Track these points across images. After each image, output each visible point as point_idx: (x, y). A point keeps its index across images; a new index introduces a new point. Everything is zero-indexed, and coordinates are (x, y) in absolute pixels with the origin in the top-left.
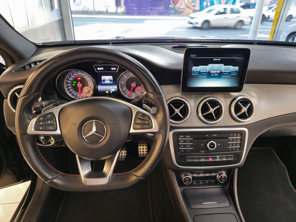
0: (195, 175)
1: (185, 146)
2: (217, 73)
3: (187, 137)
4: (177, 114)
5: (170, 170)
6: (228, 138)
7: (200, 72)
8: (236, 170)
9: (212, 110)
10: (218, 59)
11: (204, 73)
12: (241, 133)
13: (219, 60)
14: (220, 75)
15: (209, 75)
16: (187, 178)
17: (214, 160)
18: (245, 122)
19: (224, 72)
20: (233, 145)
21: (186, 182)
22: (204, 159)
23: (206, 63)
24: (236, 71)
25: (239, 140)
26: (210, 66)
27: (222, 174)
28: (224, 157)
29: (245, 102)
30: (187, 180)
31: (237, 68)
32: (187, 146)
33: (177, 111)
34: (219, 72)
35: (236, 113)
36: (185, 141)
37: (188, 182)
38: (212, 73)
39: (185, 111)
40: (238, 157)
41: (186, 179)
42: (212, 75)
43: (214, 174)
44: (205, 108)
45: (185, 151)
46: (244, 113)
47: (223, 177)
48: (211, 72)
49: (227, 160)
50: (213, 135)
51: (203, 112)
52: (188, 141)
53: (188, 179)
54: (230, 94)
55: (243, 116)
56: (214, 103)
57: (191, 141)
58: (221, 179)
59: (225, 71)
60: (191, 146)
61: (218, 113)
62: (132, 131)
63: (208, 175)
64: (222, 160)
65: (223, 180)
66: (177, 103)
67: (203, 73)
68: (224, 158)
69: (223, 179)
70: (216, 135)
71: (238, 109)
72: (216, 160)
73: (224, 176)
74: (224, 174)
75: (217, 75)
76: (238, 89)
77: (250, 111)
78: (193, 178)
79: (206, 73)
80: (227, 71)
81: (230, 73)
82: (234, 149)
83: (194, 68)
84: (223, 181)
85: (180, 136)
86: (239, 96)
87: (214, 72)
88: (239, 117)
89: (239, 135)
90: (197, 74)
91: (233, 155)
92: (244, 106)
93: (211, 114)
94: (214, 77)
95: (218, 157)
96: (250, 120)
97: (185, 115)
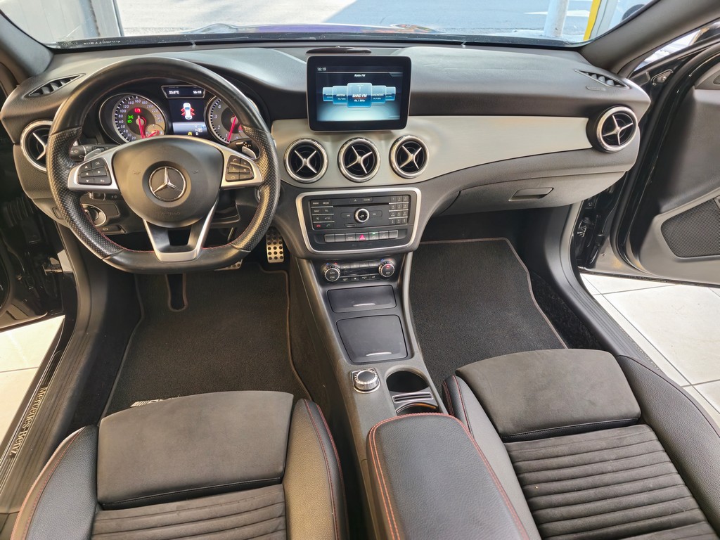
0: (345, 267)
1: (322, 218)
2: (363, 98)
3: (324, 203)
4: (306, 167)
5: (305, 261)
6: (388, 204)
7: (335, 97)
8: (410, 255)
9: (360, 159)
10: (361, 74)
11: (343, 97)
12: (409, 196)
13: (364, 75)
14: (369, 100)
15: (351, 100)
16: (332, 272)
17: (367, 239)
18: (415, 177)
19: (373, 97)
20: (396, 214)
21: (331, 277)
22: (352, 238)
23: (344, 81)
24: (393, 95)
25: (406, 207)
26: (350, 85)
27: (387, 263)
29: (413, 145)
30: (332, 275)
31: (393, 90)
32: (326, 218)
33: (306, 162)
34: (365, 96)
35: (399, 164)
36: (322, 211)
37: (334, 278)
38: (356, 98)
39: (318, 161)
40: (407, 232)
42: (356, 101)
43: (374, 264)
44: (349, 157)
45: (323, 226)
46: (412, 163)
47: (387, 269)
48: (354, 96)
49: (387, 238)
50: (365, 200)
51: (346, 163)
52: (326, 211)
53: (334, 273)
54: (391, 132)
55: (411, 168)
56: (364, 148)
57: (330, 210)
58: (385, 271)
59: (375, 95)
60: (333, 218)
61: (371, 163)
62: (224, 184)
63: (364, 265)
64: (381, 238)
66: (305, 148)
67: (340, 97)
68: (384, 235)
69: (388, 271)
70: (369, 199)
71: (401, 156)
72: (371, 239)
73: (390, 266)
74: (391, 263)
75: (364, 101)
76: (401, 124)
77: (422, 159)
78: (342, 270)
79: (345, 97)
80: (378, 95)
81: (383, 97)
82: (399, 220)
83: (326, 90)
84: (390, 274)
85: (314, 203)
86: (404, 134)
87: (358, 96)
88: (403, 169)
89: (406, 198)
90: (331, 99)
91: (398, 231)
92: (412, 152)
93: (358, 165)
94: (360, 104)
95: (374, 233)
96: (423, 174)
97: (318, 168)
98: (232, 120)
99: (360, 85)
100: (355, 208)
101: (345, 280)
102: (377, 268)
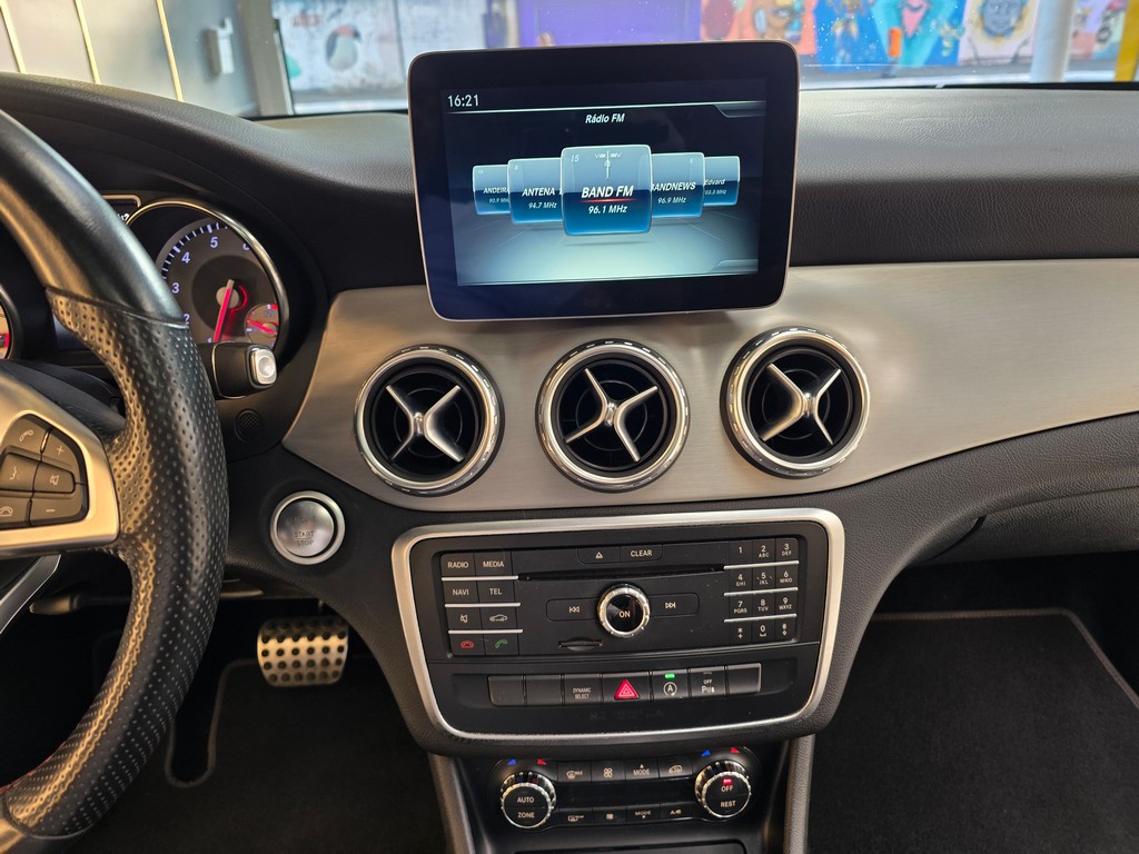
0: (575, 775)
1: (479, 619)
2: (617, 198)
3: (487, 564)
4: (421, 441)
6: (720, 567)
7: (517, 197)
8: (807, 745)
9: (613, 414)
10: (609, 113)
11: (546, 198)
12: (798, 537)
13: (620, 118)
14: (640, 207)
15: (575, 210)
16: (524, 796)
17: (645, 697)
18: (819, 472)
19: (658, 194)
20: (752, 605)
21: (521, 815)
22: (587, 690)
24: (729, 185)
25: (790, 580)
26: (571, 154)
27: (724, 768)
28: (707, 677)
29: (810, 360)
30: (526, 807)
31: (730, 166)
32: (492, 619)
33: (425, 424)
34: (628, 191)
35: (761, 425)
36: (478, 592)
37: (531, 815)
38: (593, 201)
39: (463, 422)
40: (793, 673)
41: (519, 800)
42: (593, 210)
43: (676, 771)
44: (575, 404)
45: (484, 646)
46: (805, 423)
47: (725, 789)
48: (586, 193)
49: (722, 691)
50: (634, 554)
51: (568, 427)
52: (495, 591)
53: (531, 800)
54: (727, 320)
55: (803, 442)
56: (625, 375)
57: (508, 591)
58: (715, 794)
59: (664, 187)
60: (514, 618)
61: (654, 424)
63: (643, 773)
64: (695, 694)
65: (731, 804)
66: (421, 380)
67: (536, 198)
68: (707, 682)
69: (728, 797)
70: (650, 552)
71: (766, 401)
72: (657, 696)
73: (733, 778)
74: (737, 768)
75: (623, 209)
76: (763, 288)
77: (843, 409)
78: (563, 790)
79: (555, 197)
80: (676, 186)
81: (695, 195)
82: (763, 628)
83: (484, 176)
84: (731, 810)
85: (450, 565)
86: (773, 323)
87: (604, 192)
88: (776, 445)
89: (787, 547)
90: (504, 206)
91: (759, 665)
92: (807, 384)
93: (607, 432)
94: (607, 222)
95: (670, 675)
96: (851, 462)
97: (467, 443)
98: (221, 295)
99: (608, 156)
100: (598, 583)
101: (573, 819)
102: (687, 785)
